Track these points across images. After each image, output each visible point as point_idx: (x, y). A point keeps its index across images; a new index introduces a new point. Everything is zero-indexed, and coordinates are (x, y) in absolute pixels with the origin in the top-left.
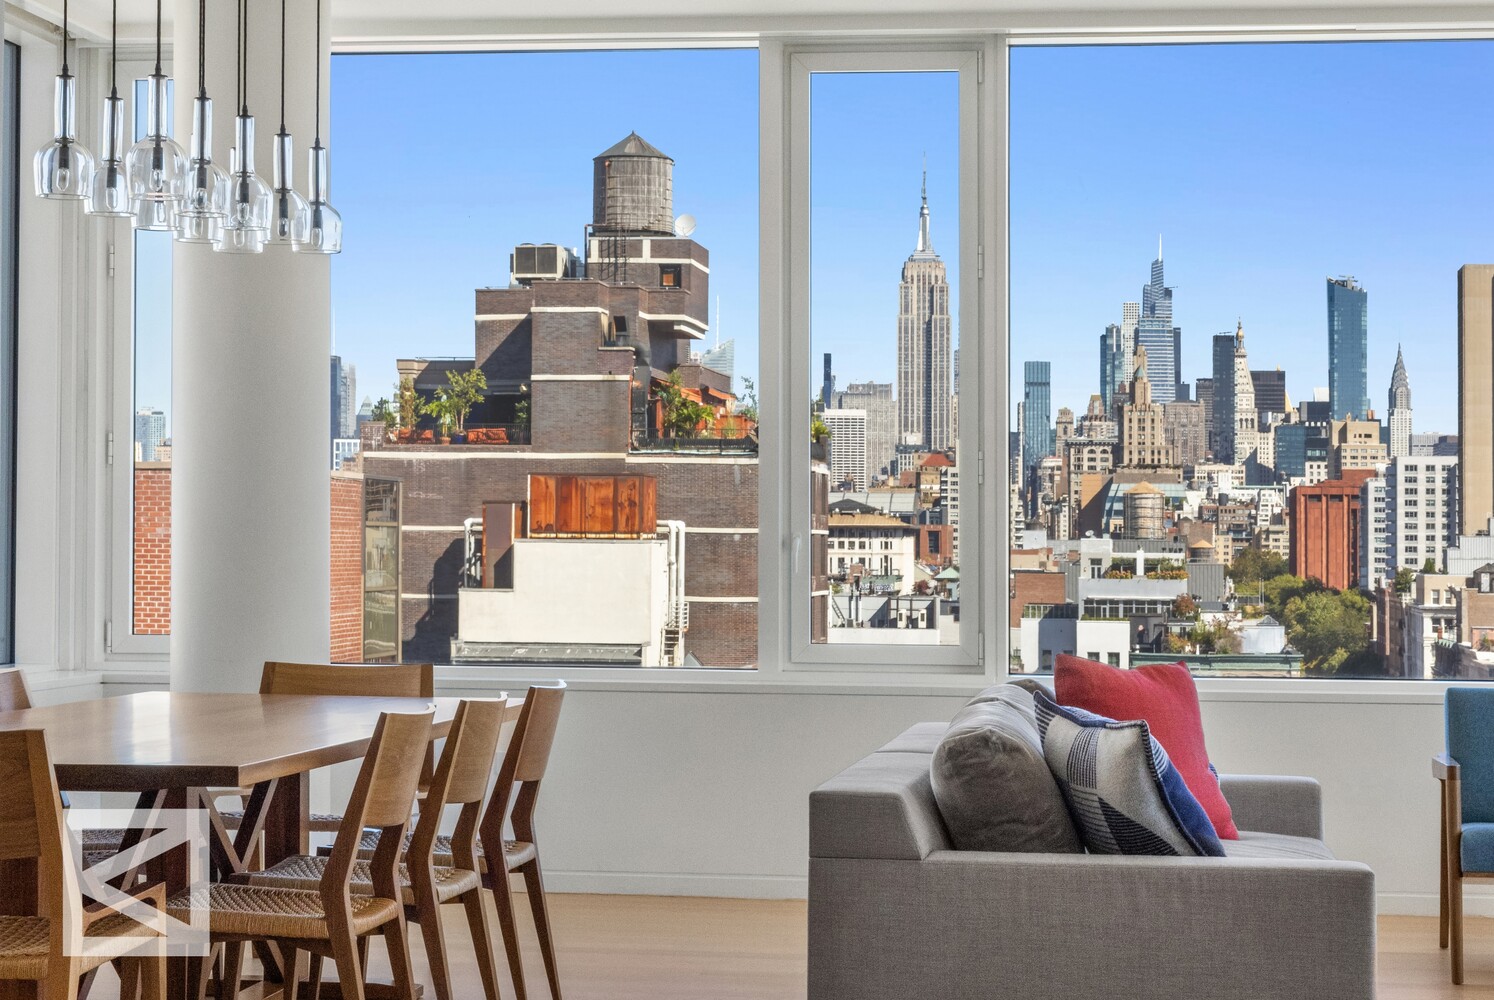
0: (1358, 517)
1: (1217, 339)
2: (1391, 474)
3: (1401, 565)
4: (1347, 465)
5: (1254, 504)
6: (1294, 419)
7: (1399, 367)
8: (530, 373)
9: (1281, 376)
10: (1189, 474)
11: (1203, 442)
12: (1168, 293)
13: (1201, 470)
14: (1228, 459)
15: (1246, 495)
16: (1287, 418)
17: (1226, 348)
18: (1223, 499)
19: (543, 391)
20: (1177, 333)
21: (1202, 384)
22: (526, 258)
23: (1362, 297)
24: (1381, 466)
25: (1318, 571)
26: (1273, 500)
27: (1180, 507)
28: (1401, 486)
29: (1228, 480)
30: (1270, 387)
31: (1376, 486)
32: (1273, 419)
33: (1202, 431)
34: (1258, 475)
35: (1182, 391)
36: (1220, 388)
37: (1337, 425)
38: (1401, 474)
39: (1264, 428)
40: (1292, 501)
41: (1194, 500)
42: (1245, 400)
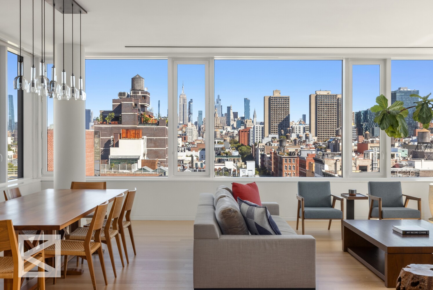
0: (249, 135)
1: (228, 107)
2: (254, 128)
3: (255, 142)
4: (247, 126)
5: (233, 132)
6: (239, 119)
7: (255, 112)
8: (121, 113)
9: (237, 113)
10: (223, 128)
11: (225, 123)
12: (220, 100)
13: (225, 127)
14: (229, 125)
15: (232, 131)
16: (238, 119)
17: (229, 109)
18: (229, 132)
19: (124, 116)
20: (222, 106)
21: (225, 114)
22: (121, 94)
23: (249, 101)
24: (252, 127)
25: (243, 143)
26: (236, 132)
27: (222, 133)
28: (255, 130)
29: (229, 129)
30: (236, 115)
31: (251, 130)
32: (236, 119)
33: (225, 121)
34: (234, 128)
35: (222, 115)
36: (228, 115)
37: (246, 120)
38: (255, 128)
39: (235, 121)
40: (239, 132)
41: (224, 132)
42: (232, 116)
